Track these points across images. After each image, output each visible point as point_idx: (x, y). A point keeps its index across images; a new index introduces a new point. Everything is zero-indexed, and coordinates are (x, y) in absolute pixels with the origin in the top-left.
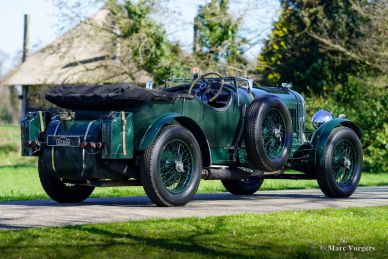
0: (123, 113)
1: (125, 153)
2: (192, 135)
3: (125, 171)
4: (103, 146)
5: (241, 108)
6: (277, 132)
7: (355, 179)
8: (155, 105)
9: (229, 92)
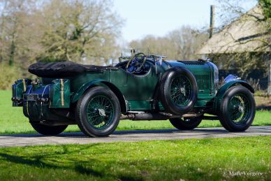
0: (61, 80)
1: (63, 105)
2: (112, 93)
3: (68, 115)
4: (49, 101)
5: (158, 75)
6: (183, 90)
7: (249, 121)
8: (88, 75)
9: (149, 64)
